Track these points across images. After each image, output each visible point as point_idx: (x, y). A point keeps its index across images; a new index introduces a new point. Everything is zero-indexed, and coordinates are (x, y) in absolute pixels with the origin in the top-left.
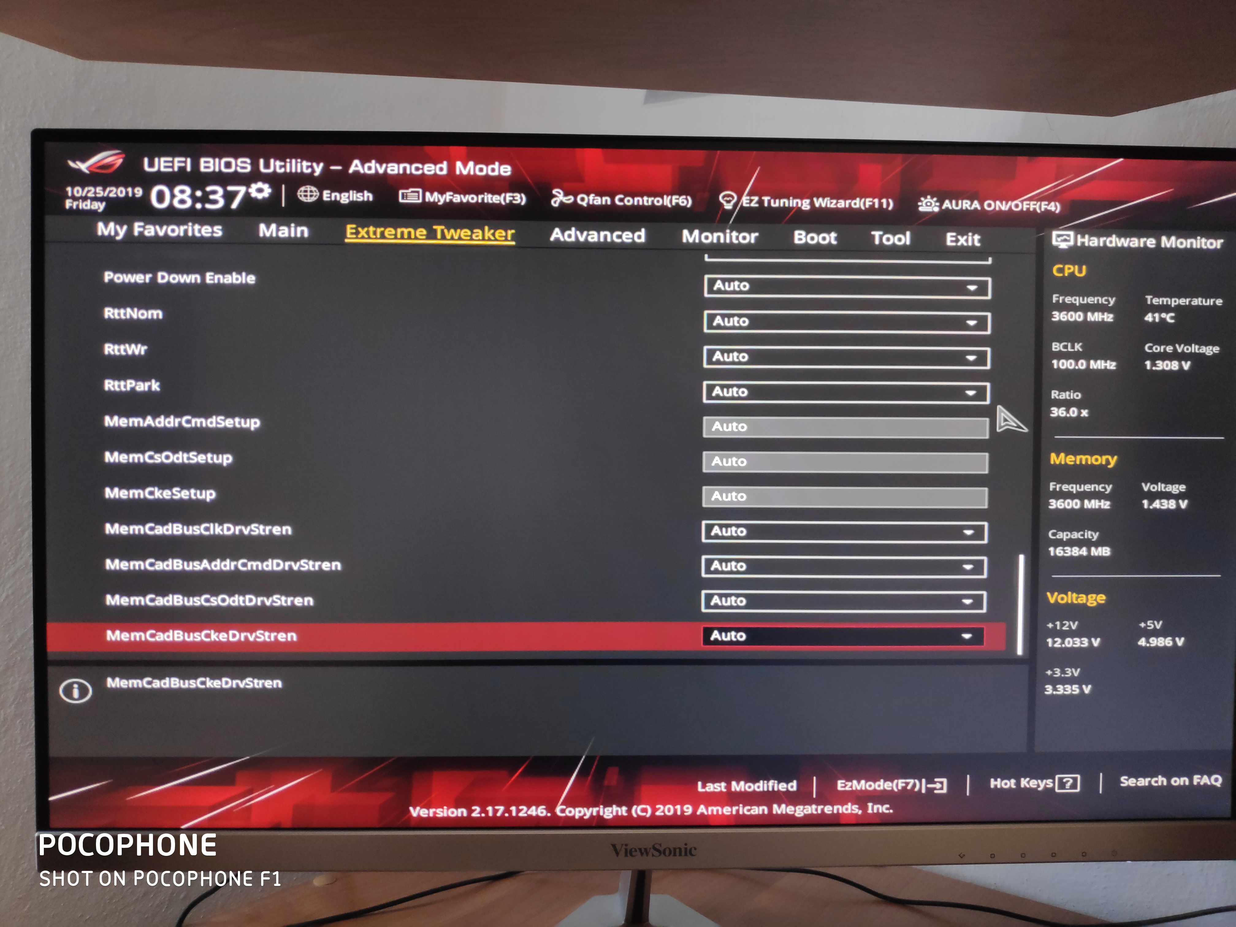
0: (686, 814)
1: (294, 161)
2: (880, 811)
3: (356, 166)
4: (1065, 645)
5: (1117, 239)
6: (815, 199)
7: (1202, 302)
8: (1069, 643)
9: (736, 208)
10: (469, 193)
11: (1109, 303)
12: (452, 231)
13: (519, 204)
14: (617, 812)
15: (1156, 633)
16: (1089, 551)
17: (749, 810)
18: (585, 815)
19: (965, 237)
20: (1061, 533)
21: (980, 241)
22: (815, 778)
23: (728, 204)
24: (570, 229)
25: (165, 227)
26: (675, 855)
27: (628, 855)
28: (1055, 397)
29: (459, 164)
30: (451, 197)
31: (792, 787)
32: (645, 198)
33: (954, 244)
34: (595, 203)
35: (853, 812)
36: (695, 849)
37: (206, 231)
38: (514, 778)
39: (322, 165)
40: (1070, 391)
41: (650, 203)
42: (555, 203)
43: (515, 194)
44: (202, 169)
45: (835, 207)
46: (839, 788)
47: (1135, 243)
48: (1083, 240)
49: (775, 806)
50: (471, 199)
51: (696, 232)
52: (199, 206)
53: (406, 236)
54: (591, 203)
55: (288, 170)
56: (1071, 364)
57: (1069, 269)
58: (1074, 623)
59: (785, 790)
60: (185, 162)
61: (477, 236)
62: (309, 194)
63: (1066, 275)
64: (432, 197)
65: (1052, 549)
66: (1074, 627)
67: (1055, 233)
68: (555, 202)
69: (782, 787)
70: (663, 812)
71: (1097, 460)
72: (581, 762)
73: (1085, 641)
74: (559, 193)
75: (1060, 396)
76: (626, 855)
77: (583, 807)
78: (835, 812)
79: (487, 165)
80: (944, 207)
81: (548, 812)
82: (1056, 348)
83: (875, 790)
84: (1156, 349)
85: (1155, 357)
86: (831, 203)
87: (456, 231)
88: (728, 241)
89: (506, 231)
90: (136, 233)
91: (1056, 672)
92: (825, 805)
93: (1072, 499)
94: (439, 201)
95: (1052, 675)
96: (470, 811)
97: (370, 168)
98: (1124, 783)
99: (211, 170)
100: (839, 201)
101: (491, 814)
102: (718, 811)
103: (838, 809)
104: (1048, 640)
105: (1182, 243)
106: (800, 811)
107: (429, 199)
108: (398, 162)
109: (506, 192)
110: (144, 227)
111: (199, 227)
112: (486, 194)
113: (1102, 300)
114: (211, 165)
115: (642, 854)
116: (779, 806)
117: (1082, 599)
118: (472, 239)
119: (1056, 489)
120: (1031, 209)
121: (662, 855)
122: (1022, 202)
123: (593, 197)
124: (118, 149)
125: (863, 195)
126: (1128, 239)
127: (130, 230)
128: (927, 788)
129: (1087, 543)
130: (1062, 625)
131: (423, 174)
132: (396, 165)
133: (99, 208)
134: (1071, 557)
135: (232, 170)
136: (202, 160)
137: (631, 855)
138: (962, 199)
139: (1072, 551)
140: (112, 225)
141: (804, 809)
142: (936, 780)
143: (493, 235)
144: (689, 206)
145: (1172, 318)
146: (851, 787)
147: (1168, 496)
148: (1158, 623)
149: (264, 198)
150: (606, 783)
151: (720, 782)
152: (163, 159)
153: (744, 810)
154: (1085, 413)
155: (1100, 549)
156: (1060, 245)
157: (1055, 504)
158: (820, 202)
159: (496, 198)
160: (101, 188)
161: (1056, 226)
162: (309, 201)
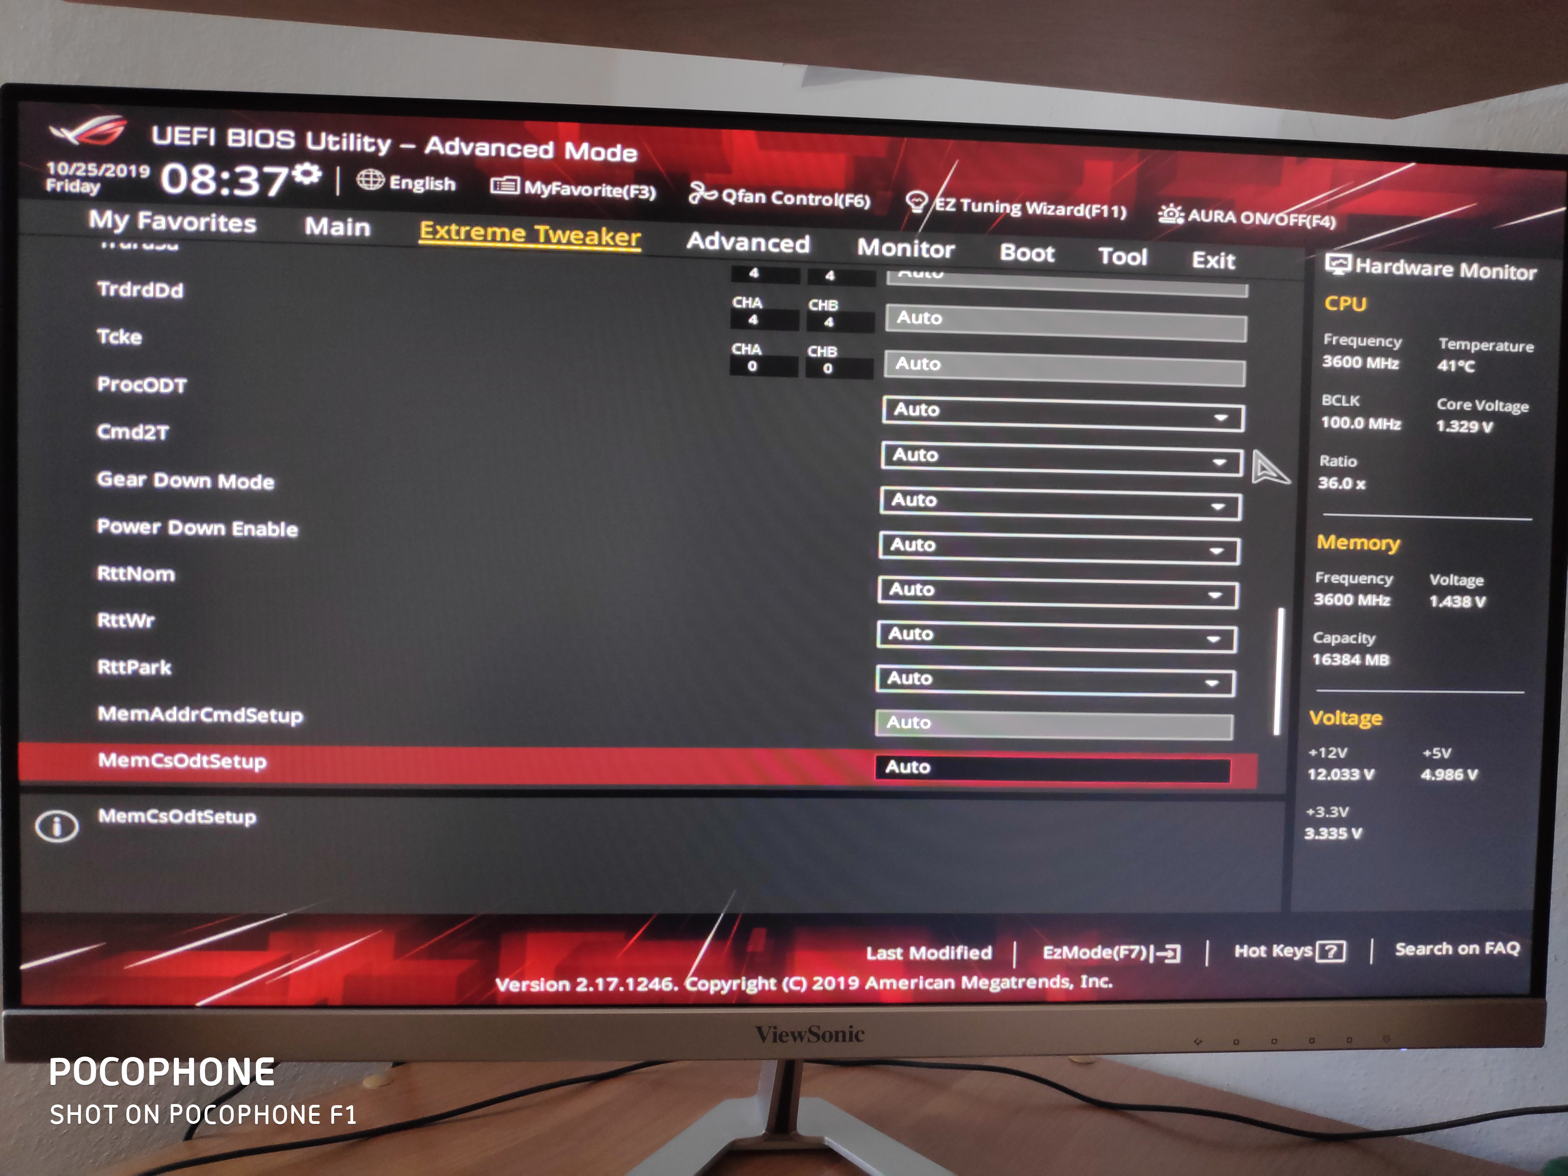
0: (851, 988)
1: (352, 136)
2: (1097, 986)
3: (434, 144)
4: (1331, 778)
5: (1406, 265)
6: (1028, 204)
7: (1509, 347)
8: (1336, 775)
9: (927, 212)
10: (583, 184)
11: (1394, 346)
12: (559, 232)
13: (647, 200)
14: (764, 985)
15: (1444, 764)
16: (1363, 659)
17: (931, 984)
18: (722, 989)
19: (1216, 258)
20: (1329, 636)
21: (1234, 263)
22: (1015, 943)
23: (917, 207)
24: (713, 234)
25: (180, 219)
26: (837, 1040)
27: (778, 1040)
28: (1324, 464)
29: (569, 146)
30: (559, 189)
31: (986, 954)
32: (811, 196)
33: (1202, 266)
34: (746, 200)
35: (1063, 987)
36: (863, 1032)
37: (234, 225)
38: (632, 942)
39: (389, 142)
40: (1343, 457)
41: (817, 203)
42: (694, 199)
43: (642, 187)
44: (230, 144)
45: (1053, 214)
46: (1046, 957)
47: (1428, 270)
48: (1363, 265)
49: (965, 979)
50: (584, 191)
51: (876, 242)
52: (225, 192)
53: (498, 238)
54: (740, 200)
55: (344, 148)
56: (1345, 423)
57: (1346, 301)
58: (1343, 750)
59: (977, 958)
60: (208, 133)
61: (592, 240)
62: (371, 179)
63: (1342, 309)
64: (533, 188)
65: (1317, 656)
66: (1342, 756)
67: (1328, 256)
68: (694, 198)
69: (974, 954)
70: (823, 985)
71: (1375, 544)
72: (719, 921)
73: (1356, 773)
74: (699, 187)
75: (1331, 463)
76: (775, 1041)
77: (720, 979)
78: (1040, 986)
79: (606, 148)
80: (1190, 219)
81: (675, 985)
82: (1327, 402)
83: (1090, 959)
84: (1451, 405)
85: (1449, 416)
86: (1048, 209)
87: (564, 233)
88: (916, 254)
89: (630, 235)
90: (141, 226)
91: (1319, 812)
92: (1027, 977)
93: (1344, 593)
94: (543, 193)
95: (1314, 815)
96: (575, 984)
98: (1400, 952)
99: (242, 144)
100: (1059, 207)
101: (601, 988)
102: (891, 984)
103: (1044, 983)
104: (1310, 772)
105: (1485, 273)
106: (996, 985)
107: (530, 190)
108: (490, 141)
109: (630, 184)
110: (151, 217)
111: (226, 220)
112: (604, 185)
113: (1386, 342)
114: (242, 138)
115: (795, 1039)
116: (970, 979)
117: (1353, 720)
118: (584, 244)
119: (1323, 580)
120: (1300, 224)
121: (821, 1039)
122: (1289, 214)
123: (743, 192)
124: (118, 114)
125: (1089, 201)
126: (1420, 266)
127: (133, 222)
128: (1156, 957)
129: (1362, 650)
130: (1328, 752)
131: (522, 158)
132: (487, 145)
133: (92, 191)
134: (1341, 667)
135: (270, 145)
136: (231, 131)
137: (781, 1040)
138: (1214, 210)
139: (1341, 659)
140: (109, 214)
141: (1001, 982)
142: (1167, 946)
143: (613, 238)
144: (867, 208)
145: (1471, 367)
146: (1061, 954)
147: (1462, 591)
148: (1447, 751)
149: (312, 184)
150: (750, 949)
151: (895, 947)
152: (177, 129)
153: (925, 984)
154: (1361, 485)
155: (1376, 657)
156: (1334, 271)
157: (1322, 599)
158: (1035, 208)
159: (618, 190)
160: (94, 165)
161: (1330, 247)
162: (372, 189)
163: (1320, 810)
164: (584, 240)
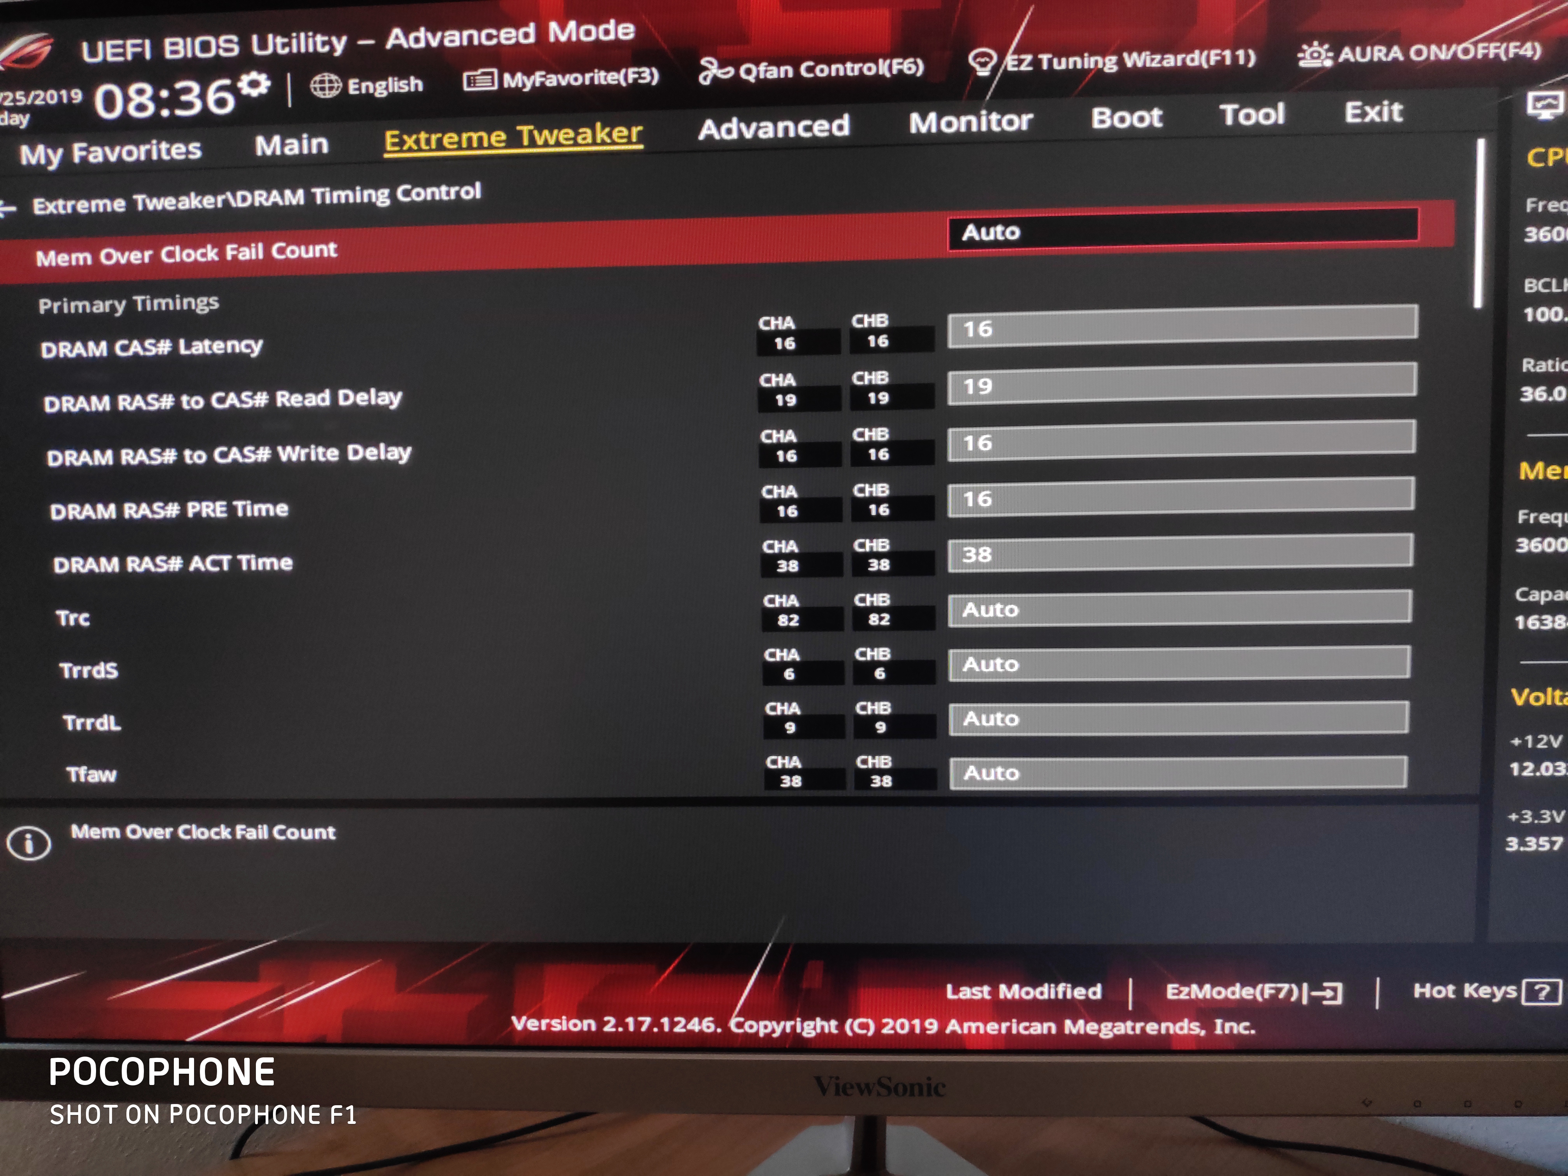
0: (928, 1032)
2: (1235, 1032)
3: (396, 37)
4: (1541, 773)
6: (1125, 55)
8: (1547, 769)
9: (996, 74)
10: (571, 72)
12: (546, 132)
13: (649, 84)
14: (822, 1027)
17: (1026, 1028)
18: (773, 1031)
19: (1377, 108)
20: (1537, 592)
21: (1402, 113)
22: (1131, 980)
23: (983, 69)
24: (730, 121)
25: (117, 149)
26: (912, 1094)
27: (842, 1092)
28: (1528, 369)
29: (553, 26)
31: (1095, 993)
32: (849, 65)
33: (1358, 120)
34: (769, 76)
35: (1192, 1032)
36: (944, 1086)
37: (178, 151)
38: (663, 977)
39: (344, 39)
40: (1554, 359)
41: (856, 73)
42: (705, 80)
43: (641, 70)
44: (168, 56)
45: (1159, 65)
46: (1170, 996)
49: (1068, 1023)
50: (573, 79)
51: (932, 116)
52: (165, 113)
53: (475, 145)
54: (762, 76)
55: (295, 50)
56: (1556, 314)
57: (1556, 154)
58: (1556, 738)
59: (1083, 998)
60: (142, 46)
61: (584, 139)
62: (327, 85)
63: (1551, 164)
64: (513, 81)
66: (1556, 745)
67: (1531, 95)
68: (705, 78)
69: (1079, 993)
70: (893, 1028)
72: (767, 952)
74: (711, 63)
75: (1537, 368)
76: (837, 1093)
77: (770, 1020)
78: (1163, 1031)
80: (1341, 60)
81: (717, 1027)
82: (1531, 288)
83: (1226, 999)
86: (1153, 60)
87: (551, 133)
88: (984, 128)
89: (629, 129)
90: (77, 160)
91: (1525, 817)
92: (1146, 1022)
93: (1556, 537)
94: (524, 86)
95: (1518, 820)
96: (601, 1024)
97: (417, 40)
99: (181, 56)
100: (1166, 56)
101: (631, 1028)
102: (978, 1028)
103: (1168, 1029)
104: (1512, 766)
106: (1107, 1031)
107: (509, 84)
108: (461, 29)
109: (627, 68)
110: (87, 149)
111: (168, 146)
112: (596, 71)
114: (180, 48)
115: (862, 1092)
116: (1075, 1023)
118: (576, 144)
119: (1528, 520)
120: (1491, 56)
121: (893, 1094)
122: (1475, 44)
123: (765, 66)
124: (46, 32)
125: (1205, 46)
127: (68, 156)
128: (1310, 998)
130: (1536, 741)
131: (499, 44)
132: (457, 33)
133: (21, 123)
134: (1553, 631)
135: (212, 54)
136: (167, 41)
137: (846, 1093)
138: (1373, 45)
139: (1554, 622)
140: (41, 148)
141: (1113, 1027)
142: (1326, 984)
143: (610, 135)
144: (919, 74)
146: (1189, 994)
149: (261, 96)
150: (805, 985)
151: (981, 985)
152: (109, 43)
153: (1019, 1028)
156: (1540, 115)
157: (1526, 545)
158: (1134, 60)
159: (613, 76)
160: (22, 93)
161: (1533, 84)
162: (327, 97)
163: (1526, 814)
164: (575, 139)
